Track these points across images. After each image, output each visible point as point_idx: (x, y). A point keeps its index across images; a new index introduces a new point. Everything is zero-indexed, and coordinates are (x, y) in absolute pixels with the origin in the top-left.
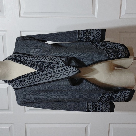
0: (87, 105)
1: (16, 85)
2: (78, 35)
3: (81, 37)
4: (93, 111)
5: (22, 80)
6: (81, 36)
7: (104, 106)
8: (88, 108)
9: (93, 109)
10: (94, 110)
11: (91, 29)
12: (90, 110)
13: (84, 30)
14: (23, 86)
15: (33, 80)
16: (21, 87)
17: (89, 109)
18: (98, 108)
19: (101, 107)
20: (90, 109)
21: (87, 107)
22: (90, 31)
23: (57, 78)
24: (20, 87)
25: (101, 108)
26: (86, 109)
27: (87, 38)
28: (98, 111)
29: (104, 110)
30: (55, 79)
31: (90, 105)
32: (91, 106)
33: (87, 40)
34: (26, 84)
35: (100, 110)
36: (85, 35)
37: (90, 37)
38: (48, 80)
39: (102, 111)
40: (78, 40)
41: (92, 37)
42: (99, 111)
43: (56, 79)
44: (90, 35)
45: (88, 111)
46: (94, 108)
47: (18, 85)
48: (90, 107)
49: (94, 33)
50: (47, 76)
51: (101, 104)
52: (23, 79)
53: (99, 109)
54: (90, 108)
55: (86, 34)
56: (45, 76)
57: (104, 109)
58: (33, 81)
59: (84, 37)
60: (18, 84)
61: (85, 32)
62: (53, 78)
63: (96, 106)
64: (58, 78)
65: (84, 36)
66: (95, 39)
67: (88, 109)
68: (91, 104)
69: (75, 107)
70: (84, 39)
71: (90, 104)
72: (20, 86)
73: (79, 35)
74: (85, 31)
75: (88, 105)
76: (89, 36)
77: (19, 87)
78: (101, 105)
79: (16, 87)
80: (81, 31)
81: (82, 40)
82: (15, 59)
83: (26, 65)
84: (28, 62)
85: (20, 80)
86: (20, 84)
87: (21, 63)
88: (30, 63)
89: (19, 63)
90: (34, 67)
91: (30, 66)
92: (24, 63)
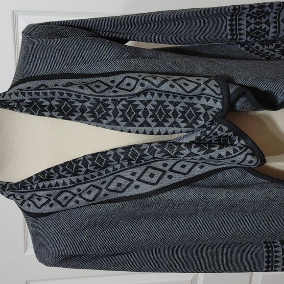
0: (265, 249)
1: (34, 203)
2: (229, 23)
3: (240, 30)
5: (57, 184)
6: (240, 25)
8: (270, 259)
11: (272, 3)
12: (276, 267)
13: (252, 7)
14: (63, 206)
15: (103, 187)
17: (272, 264)
20: (277, 262)
21: (268, 257)
22: (270, 10)
23: (185, 174)
24: (52, 211)
26: (265, 264)
27: (258, 33)
30: (177, 178)
31: (277, 252)
32: (278, 254)
33: (256, 37)
34: (77, 202)
36: (252, 21)
37: (268, 28)
38: (156, 183)
40: (230, 37)
41: (272, 30)
43: (182, 178)
44: (267, 23)
45: (269, 271)
47: (39, 203)
48: (277, 257)
49: (279, 16)
50: (150, 169)
52: (60, 181)
54: (277, 259)
55: (253, 19)
56: (146, 170)
58: (104, 191)
59: (248, 29)
60: (39, 199)
61: (253, 13)
62: (170, 177)
64: (188, 173)
65: (249, 24)
66: (280, 36)
67: (270, 264)
68: (278, 246)
69: (229, 259)
70: (248, 34)
71: (276, 247)
72: (51, 205)
73: (234, 23)
74: (255, 10)
75: (270, 249)
76: (264, 26)
77: (46, 209)
79: (33, 209)
80: (243, 7)
81: (240, 39)
82: (27, 101)
83: (75, 117)
84: (80, 104)
85: (47, 183)
86: (49, 200)
87: (53, 113)
88: (89, 110)
89: (46, 113)
90: (105, 122)
91: (92, 119)
92: (66, 111)
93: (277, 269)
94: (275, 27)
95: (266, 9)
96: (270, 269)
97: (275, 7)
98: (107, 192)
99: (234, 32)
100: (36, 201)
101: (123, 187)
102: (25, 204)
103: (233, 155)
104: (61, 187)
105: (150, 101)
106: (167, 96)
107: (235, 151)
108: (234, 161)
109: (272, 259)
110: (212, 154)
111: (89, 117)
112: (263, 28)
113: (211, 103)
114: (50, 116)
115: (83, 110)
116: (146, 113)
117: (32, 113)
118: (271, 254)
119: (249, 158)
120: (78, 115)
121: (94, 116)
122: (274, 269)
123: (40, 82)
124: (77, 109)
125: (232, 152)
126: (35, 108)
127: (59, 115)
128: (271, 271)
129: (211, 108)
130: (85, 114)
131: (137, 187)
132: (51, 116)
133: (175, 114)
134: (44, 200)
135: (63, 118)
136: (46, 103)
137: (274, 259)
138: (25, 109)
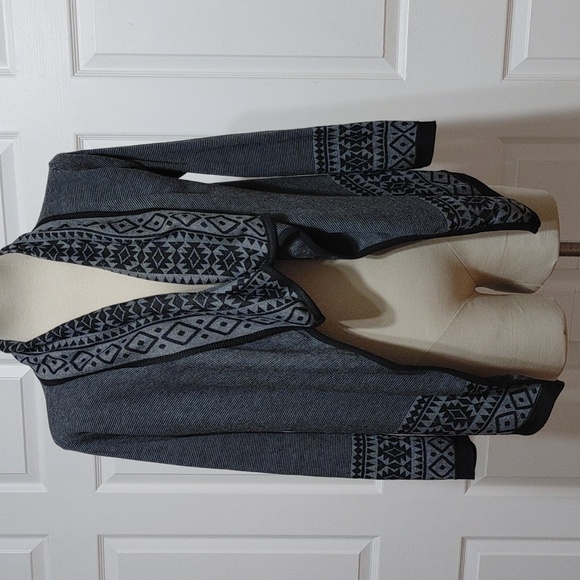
0: (354, 447)
1: (49, 367)
2: (316, 148)
3: (332, 157)
4: (381, 473)
5: (73, 343)
6: (331, 151)
7: (428, 454)
8: (361, 461)
9: (381, 465)
10: (386, 469)
11: (371, 123)
12: (368, 471)
13: (342, 128)
14: (80, 370)
15: (123, 345)
16: (68, 374)
17: (363, 468)
18: (403, 463)
19: (416, 456)
20: (369, 464)
21: (356, 457)
22: (369, 132)
23: (225, 334)
24: (66, 376)
25: (417, 463)
26: (353, 467)
27: (357, 162)
28: (404, 477)
29: (429, 472)
30: (214, 338)
31: (370, 451)
32: (372, 454)
33: (354, 167)
34: (94, 364)
35: (414, 470)
36: (348, 146)
37: (370, 155)
38: (186, 343)
39: (420, 473)
40: (317, 167)
41: (377, 157)
42: (409, 478)
43: (222, 338)
44: (370, 148)
45: (358, 477)
46: (386, 462)
47: (54, 368)
48: (370, 458)
49: (386, 139)
50: (179, 326)
51: (417, 446)
52: (77, 339)
53: (408, 466)
54: (370, 461)
55: (349, 144)
56: (175, 326)
57: (428, 465)
58: (124, 351)
59: (344, 157)
60: (55, 363)
61: (347, 136)
62: (205, 336)
63: (394, 452)
64: (229, 333)
65: (343, 150)
66: (389, 165)
68: (373, 445)
70: (343, 162)
71: (370, 445)
72: (67, 370)
73: (322, 148)
74: (348, 132)
75: (362, 447)
76: (365, 152)
77: (62, 374)
78: (418, 449)
79: (48, 376)
80: (331, 129)
81: (332, 169)
82: (45, 244)
83: (96, 263)
84: (103, 247)
85: (63, 342)
86: (65, 363)
87: (72, 258)
88: (112, 254)
89: (64, 258)
90: (128, 267)
91: (115, 264)
92: (86, 255)
93: (370, 474)
94: (381, 154)
95: (364, 131)
96: (360, 474)
97: (376, 129)
98: (127, 352)
99: (324, 161)
100: (51, 364)
101: (146, 346)
102: (41, 369)
103: (276, 309)
104: (77, 346)
105: (181, 243)
106: (201, 237)
107: (279, 304)
108: (279, 317)
109: (364, 461)
110: (250, 307)
111: (112, 262)
112: (363, 155)
113: (255, 246)
114: (68, 262)
115: (106, 253)
116: (176, 257)
117: (49, 258)
118: (361, 454)
119: (297, 313)
120: (99, 259)
121: (117, 260)
122: (365, 474)
123: (63, 222)
124: (100, 253)
125: (275, 305)
126: (53, 252)
127: (78, 260)
128: (362, 477)
129: (256, 252)
130: (107, 259)
131: (162, 346)
132: (70, 261)
133: (212, 259)
134: (60, 363)
135: (83, 264)
136: (66, 246)
137: (366, 461)
138: (41, 253)
